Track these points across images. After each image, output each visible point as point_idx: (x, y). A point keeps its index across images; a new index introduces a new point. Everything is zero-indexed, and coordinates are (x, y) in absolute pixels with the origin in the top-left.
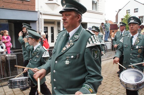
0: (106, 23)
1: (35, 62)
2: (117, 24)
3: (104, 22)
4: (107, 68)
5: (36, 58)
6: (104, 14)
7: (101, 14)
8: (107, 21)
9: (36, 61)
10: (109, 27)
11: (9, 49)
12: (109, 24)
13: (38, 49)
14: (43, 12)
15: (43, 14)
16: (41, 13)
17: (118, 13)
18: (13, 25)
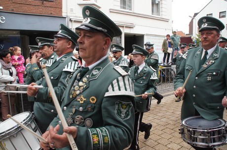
0: (175, 35)
1: (140, 85)
2: (192, 37)
3: (171, 35)
4: (174, 106)
5: (143, 79)
6: (170, 21)
7: (167, 21)
8: (175, 32)
9: (142, 84)
10: (178, 41)
11: (22, 75)
12: (178, 37)
13: (145, 69)
14: (74, 19)
15: (75, 21)
16: (71, 20)
17: (193, 19)
18: (27, 38)
